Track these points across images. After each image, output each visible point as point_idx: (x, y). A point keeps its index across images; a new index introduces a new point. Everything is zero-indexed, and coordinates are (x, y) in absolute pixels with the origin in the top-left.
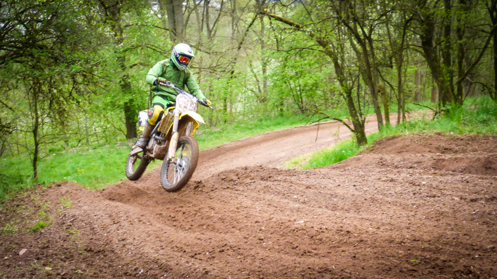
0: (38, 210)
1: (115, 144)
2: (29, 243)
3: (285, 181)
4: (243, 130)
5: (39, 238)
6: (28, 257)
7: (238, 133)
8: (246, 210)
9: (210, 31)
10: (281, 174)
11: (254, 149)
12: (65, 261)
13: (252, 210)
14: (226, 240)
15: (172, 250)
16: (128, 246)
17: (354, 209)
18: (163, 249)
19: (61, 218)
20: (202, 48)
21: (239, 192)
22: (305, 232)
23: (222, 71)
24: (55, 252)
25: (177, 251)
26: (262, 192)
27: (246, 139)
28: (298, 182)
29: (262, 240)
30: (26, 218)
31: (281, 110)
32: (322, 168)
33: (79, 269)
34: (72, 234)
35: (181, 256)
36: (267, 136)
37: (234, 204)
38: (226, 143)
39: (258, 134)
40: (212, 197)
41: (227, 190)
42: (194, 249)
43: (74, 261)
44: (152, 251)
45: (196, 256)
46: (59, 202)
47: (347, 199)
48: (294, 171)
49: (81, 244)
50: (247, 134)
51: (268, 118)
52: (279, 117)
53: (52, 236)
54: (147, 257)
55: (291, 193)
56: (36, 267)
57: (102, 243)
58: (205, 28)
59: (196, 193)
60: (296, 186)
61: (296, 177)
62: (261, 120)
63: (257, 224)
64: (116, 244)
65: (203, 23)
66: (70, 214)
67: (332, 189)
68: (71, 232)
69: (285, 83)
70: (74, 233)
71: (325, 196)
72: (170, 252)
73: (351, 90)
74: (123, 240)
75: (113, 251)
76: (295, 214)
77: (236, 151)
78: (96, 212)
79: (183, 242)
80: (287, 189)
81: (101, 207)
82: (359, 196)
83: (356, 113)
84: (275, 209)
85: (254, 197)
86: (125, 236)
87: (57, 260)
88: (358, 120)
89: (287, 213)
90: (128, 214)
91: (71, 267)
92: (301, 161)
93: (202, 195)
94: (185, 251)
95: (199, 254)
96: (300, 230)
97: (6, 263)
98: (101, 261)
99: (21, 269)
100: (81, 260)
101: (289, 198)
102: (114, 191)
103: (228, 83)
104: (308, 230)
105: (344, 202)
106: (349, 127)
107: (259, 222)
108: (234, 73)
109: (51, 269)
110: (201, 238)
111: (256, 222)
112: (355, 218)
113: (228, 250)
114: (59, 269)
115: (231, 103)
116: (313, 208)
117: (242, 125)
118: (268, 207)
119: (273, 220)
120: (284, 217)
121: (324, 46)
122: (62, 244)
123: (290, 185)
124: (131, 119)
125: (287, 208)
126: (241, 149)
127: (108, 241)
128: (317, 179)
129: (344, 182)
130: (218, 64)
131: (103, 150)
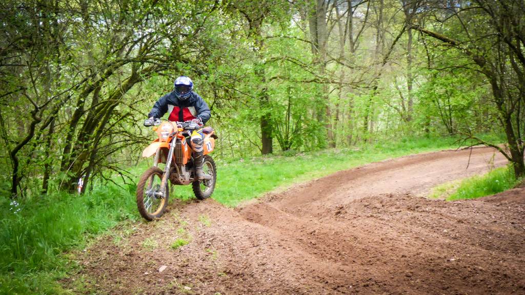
0: (177, 226)
1: (250, 159)
2: (169, 260)
3: (434, 212)
4: (384, 151)
5: (178, 256)
6: (168, 275)
7: (379, 154)
8: (391, 242)
9: (352, 44)
10: (430, 204)
11: (397, 172)
12: (204, 282)
13: (398, 242)
14: (370, 274)
15: (314, 279)
16: (268, 272)
17: (512, 249)
18: (304, 278)
19: (200, 236)
20: (345, 62)
21: (384, 222)
22: (457, 272)
23: (364, 87)
24: (194, 272)
25: (319, 281)
26: (408, 223)
27: (389, 161)
28: (449, 214)
29: (410, 277)
30: (166, 234)
31: (427, 130)
32: (475, 200)
33: (218, 291)
34: (212, 254)
35: (323, 287)
36: (411, 158)
37: (379, 234)
38: (366, 164)
39: (401, 156)
40: (355, 225)
41: (371, 218)
42: (337, 281)
43: (213, 282)
44: (293, 280)
45: (339, 289)
46: (198, 220)
47: (503, 237)
48: (444, 202)
49: (221, 265)
50: (389, 155)
51: (412, 139)
52: (425, 139)
53: (191, 254)
54: (288, 285)
55: (441, 226)
56: (175, 286)
57: (241, 266)
58: (348, 40)
59: (338, 220)
60: (447, 219)
61: (447, 209)
62: (405, 141)
63: (403, 258)
64: (255, 268)
65: (345, 35)
66: (209, 233)
67: (487, 225)
68: (210, 252)
69: (434, 101)
70: (213, 253)
71: (479, 233)
72: (311, 282)
73: (510, 114)
74: (263, 265)
75: (252, 276)
76: (445, 250)
77: (376, 173)
78: (235, 233)
79: (326, 272)
80: (436, 222)
81: (240, 228)
82: (519, 235)
83: (515, 140)
84: (423, 243)
85: (399, 229)
86: (264, 261)
87: (196, 280)
88: (516, 148)
89: (437, 248)
90: (268, 238)
91: (211, 288)
92: (449, 189)
93: (344, 222)
94: (327, 282)
95: (342, 286)
96: (451, 269)
97: (146, 279)
98: (240, 285)
99: (161, 287)
100: (220, 282)
101: (438, 232)
102: (252, 211)
103: (371, 100)
104: (460, 270)
105: (501, 241)
106: (506, 155)
107: (406, 257)
108: (377, 89)
109: (190, 289)
110: (344, 270)
111: (403, 256)
112: (513, 260)
113: (373, 285)
114: (197, 290)
115: (372, 121)
116: (465, 246)
117: (384, 145)
118: (415, 240)
119: (421, 255)
120: (433, 253)
121: (482, 66)
122: (201, 264)
123: (439, 218)
124: (267, 133)
125: (436, 243)
126: (382, 172)
127: (248, 265)
128: (470, 213)
129: (501, 218)
130: (361, 80)
131: (238, 164)
